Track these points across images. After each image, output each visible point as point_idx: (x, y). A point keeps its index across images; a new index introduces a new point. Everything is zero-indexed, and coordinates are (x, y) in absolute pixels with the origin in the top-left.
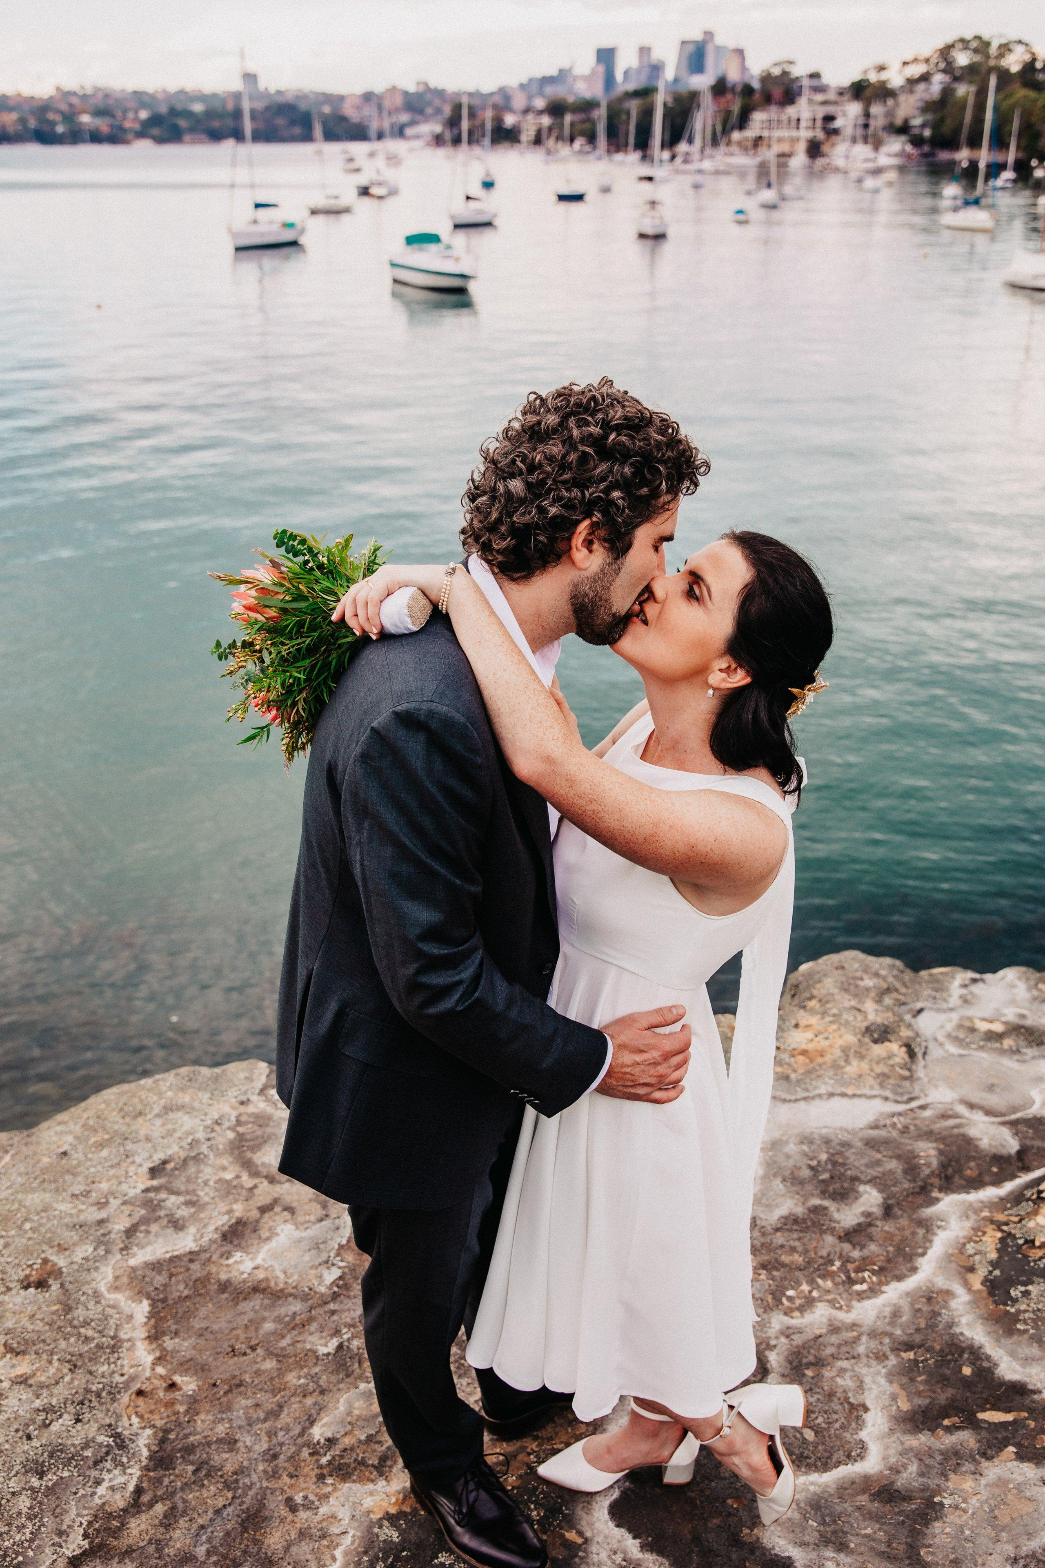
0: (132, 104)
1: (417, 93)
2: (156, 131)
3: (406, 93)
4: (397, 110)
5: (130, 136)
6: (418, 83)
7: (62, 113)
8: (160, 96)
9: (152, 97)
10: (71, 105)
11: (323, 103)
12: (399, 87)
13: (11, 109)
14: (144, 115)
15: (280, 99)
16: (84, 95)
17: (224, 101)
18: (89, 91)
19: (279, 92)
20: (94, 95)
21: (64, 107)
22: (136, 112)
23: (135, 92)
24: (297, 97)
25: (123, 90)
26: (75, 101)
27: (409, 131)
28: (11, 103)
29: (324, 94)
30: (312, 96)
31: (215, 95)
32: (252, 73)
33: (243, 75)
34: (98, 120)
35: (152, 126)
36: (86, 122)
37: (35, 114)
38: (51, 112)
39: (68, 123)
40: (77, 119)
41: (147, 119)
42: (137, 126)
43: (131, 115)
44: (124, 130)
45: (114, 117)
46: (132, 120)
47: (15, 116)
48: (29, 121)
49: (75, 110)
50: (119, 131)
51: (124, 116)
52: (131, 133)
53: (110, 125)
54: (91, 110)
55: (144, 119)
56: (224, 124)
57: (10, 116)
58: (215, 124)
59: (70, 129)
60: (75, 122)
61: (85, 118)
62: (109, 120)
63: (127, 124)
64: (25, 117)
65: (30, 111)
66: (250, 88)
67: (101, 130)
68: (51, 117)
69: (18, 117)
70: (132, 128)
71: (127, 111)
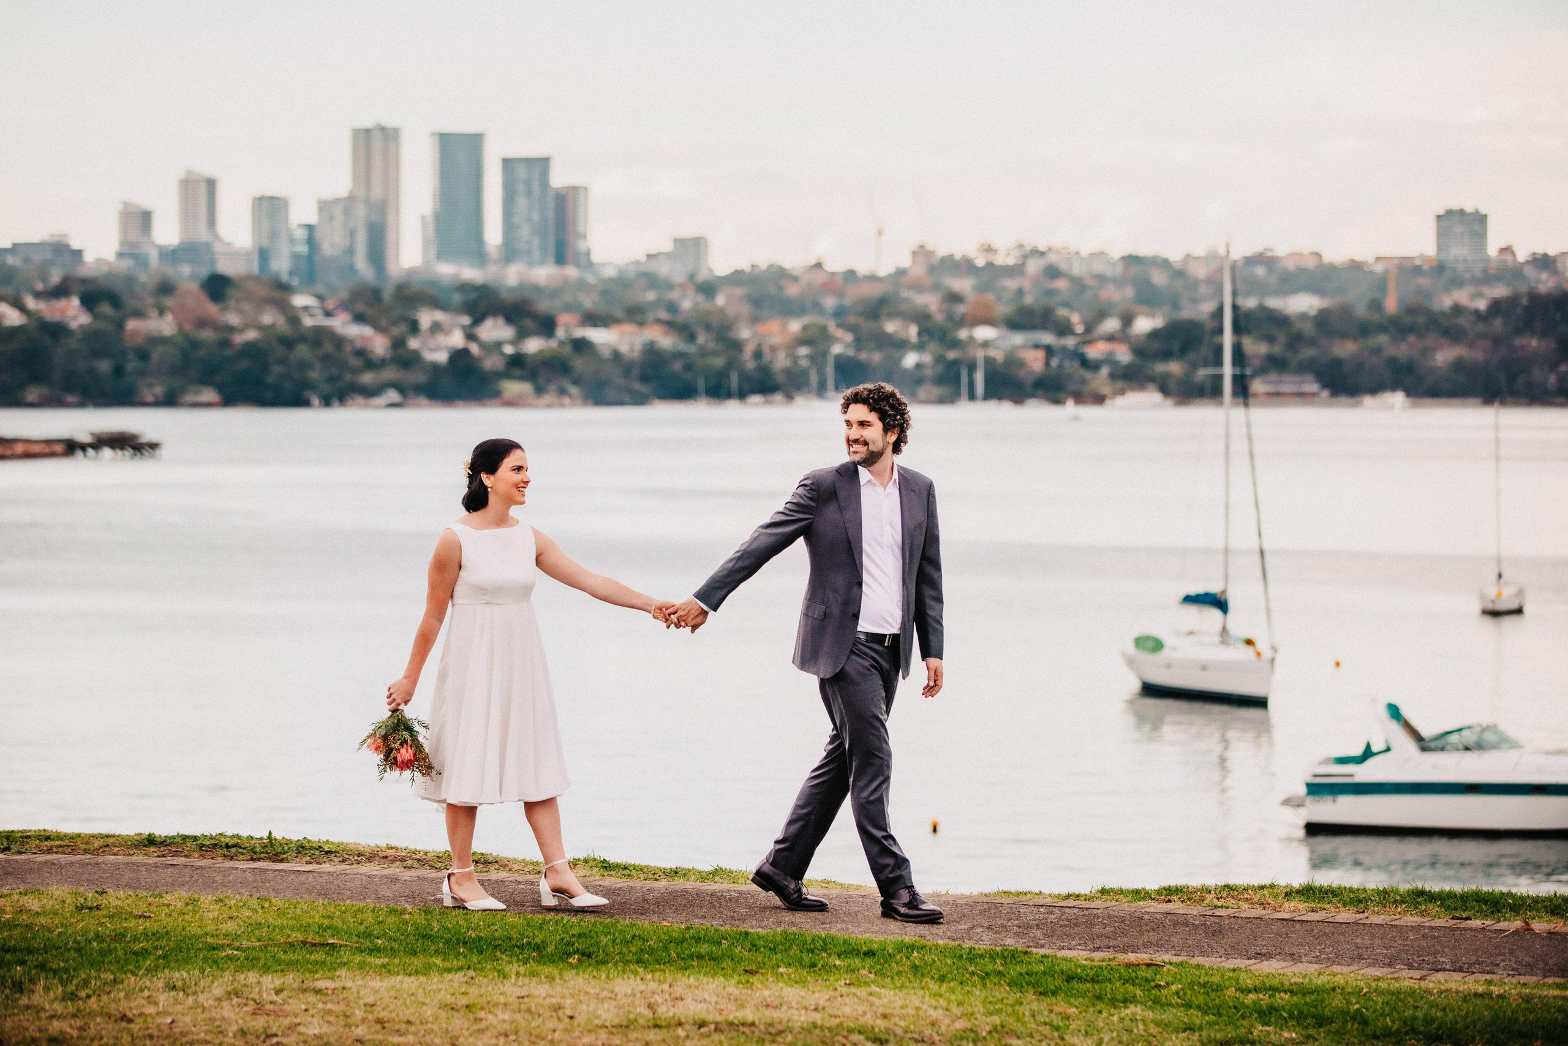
0: (1123, 295)
5: (1100, 380)
7: (921, 318)
8: (1199, 271)
9: (1178, 274)
10: (955, 298)
13: (789, 309)
14: (1144, 325)
18: (1004, 258)
19: (1543, 261)
20: (1016, 270)
21: (931, 302)
22: (1127, 320)
23: (1131, 260)
26: (963, 285)
28: (793, 291)
31: (1356, 266)
32: (1469, 209)
33: (1441, 213)
34: (1018, 339)
35: (1166, 355)
36: (986, 344)
37: (851, 319)
38: (893, 315)
39: (933, 346)
40: (963, 334)
41: (1154, 334)
42: (1124, 355)
43: (1111, 325)
44: (1086, 363)
45: (1063, 329)
46: (1111, 338)
47: (795, 326)
48: (830, 339)
49: (960, 309)
50: (1072, 367)
51: (1089, 328)
52: (1105, 371)
53: (1049, 351)
54: (1003, 309)
55: (1143, 335)
56: (1377, 351)
57: (784, 326)
58: (1346, 349)
59: (939, 359)
60: (956, 344)
61: (984, 333)
62: (1047, 338)
63: (1095, 351)
64: (823, 329)
65: (839, 313)
66: (1459, 252)
67: (1021, 364)
68: (891, 327)
69: (805, 328)
70: (1109, 360)
71: (1102, 314)
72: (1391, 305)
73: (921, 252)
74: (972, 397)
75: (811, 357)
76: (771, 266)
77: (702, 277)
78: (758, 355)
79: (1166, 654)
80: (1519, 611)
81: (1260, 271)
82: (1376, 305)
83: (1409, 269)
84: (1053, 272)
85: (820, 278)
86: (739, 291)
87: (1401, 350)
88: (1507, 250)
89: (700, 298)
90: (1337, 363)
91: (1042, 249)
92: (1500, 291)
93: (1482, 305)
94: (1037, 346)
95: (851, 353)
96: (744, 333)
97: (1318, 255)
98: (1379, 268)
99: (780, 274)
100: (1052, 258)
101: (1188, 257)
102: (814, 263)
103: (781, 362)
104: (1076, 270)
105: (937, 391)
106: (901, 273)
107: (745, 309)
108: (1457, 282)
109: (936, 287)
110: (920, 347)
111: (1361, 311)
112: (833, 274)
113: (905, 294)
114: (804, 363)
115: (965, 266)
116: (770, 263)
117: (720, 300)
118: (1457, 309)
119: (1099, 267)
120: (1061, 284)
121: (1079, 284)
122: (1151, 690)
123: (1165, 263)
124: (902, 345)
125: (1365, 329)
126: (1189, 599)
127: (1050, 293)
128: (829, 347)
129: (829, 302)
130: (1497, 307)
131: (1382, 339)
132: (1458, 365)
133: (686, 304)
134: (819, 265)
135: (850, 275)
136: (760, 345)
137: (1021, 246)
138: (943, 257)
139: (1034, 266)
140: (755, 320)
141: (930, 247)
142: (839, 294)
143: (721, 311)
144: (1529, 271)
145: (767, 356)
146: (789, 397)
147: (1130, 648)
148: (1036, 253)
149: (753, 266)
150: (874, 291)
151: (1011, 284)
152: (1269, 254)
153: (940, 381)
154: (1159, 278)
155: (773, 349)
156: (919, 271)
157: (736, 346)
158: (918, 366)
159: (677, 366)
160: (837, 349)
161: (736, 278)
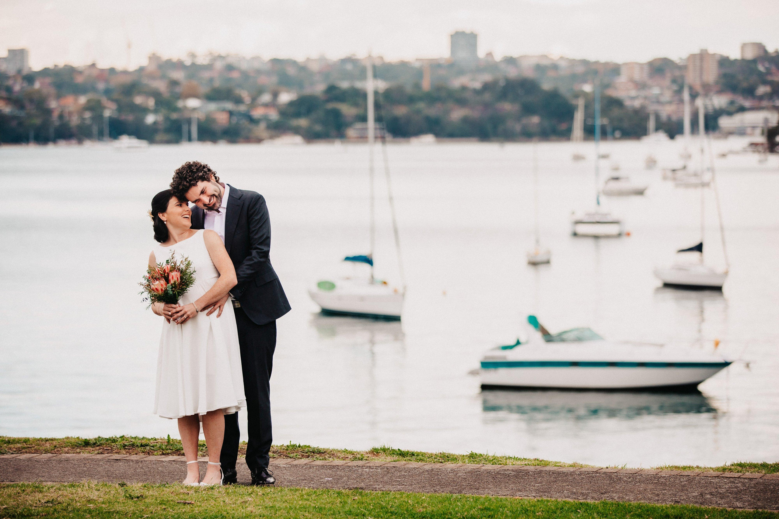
0: (271, 81)
1: (743, 61)
2: (303, 122)
3: (724, 62)
4: (707, 89)
5: (261, 129)
6: (744, 46)
7: (156, 94)
8: (315, 67)
9: (302, 68)
10: (174, 83)
11: (583, 78)
12: (711, 51)
13: (78, 90)
14: (285, 98)
15: (512, 73)
16: (193, 64)
17: (419, 73)
18: (202, 60)
19: (510, 61)
20: (209, 67)
21: (161, 86)
22: (275, 95)
23: (275, 61)
24: (539, 68)
25: (256, 58)
26: (178, 75)
27: (725, 122)
28: (80, 80)
29: (585, 62)
30: (563, 64)
31: (404, 65)
32: (468, 31)
33: (453, 33)
34: (212, 106)
35: (298, 115)
36: (194, 109)
37: (115, 96)
38: (140, 93)
39: (164, 111)
40: (180, 104)
41: (291, 104)
42: (274, 115)
43: (266, 98)
44: (253, 121)
45: (238, 101)
46: (266, 105)
47: (82, 100)
48: (104, 108)
49: (178, 90)
50: (244, 122)
51: (254, 99)
52: (263, 125)
53: (231, 113)
54: (204, 90)
55: (285, 105)
56: (418, 112)
57: (76, 100)
58: (401, 111)
59: (167, 119)
60: (176, 109)
61: (192, 103)
62: (229, 106)
63: (258, 113)
64: (99, 102)
65: (107, 92)
66: (463, 55)
67: (213, 121)
68: (139, 100)
69: (89, 101)
70: (265, 118)
71: (260, 91)
72: (426, 85)
73: (154, 58)
74: (190, 139)
75: (93, 118)
76: (66, 66)
77: (25, 72)
78: (61, 116)
79: (337, 292)
80: (548, 262)
81: (349, 67)
82: (417, 86)
83: (435, 65)
84: (230, 68)
85: (94, 72)
86: (48, 80)
87: (433, 111)
88: (490, 54)
89: (25, 85)
90: (395, 120)
91: (223, 54)
92: (487, 77)
93: (477, 85)
94: (224, 110)
95: (115, 115)
96: (53, 104)
97: (381, 58)
98: (417, 65)
99: (71, 71)
100: (230, 60)
101: (308, 59)
102: (92, 63)
103: (75, 121)
104: (244, 66)
105: (166, 137)
106: (141, 69)
107: (52, 91)
108: (461, 72)
109: (163, 77)
110: (155, 111)
111: (409, 89)
112: (102, 70)
113: (145, 81)
114: (88, 122)
115: (179, 65)
116: (65, 64)
117: (37, 85)
118: (464, 88)
119: (256, 65)
120: (235, 75)
121: (245, 75)
122: (328, 313)
123: (294, 63)
124: (145, 110)
125: (411, 100)
126: (347, 259)
127: (229, 80)
128: (102, 112)
129: (101, 86)
130: (486, 87)
131: (421, 105)
132: (465, 120)
133: (17, 88)
134: (93, 65)
135: (112, 71)
136: (62, 112)
137: (211, 54)
138: (167, 60)
139: (219, 65)
140: (59, 97)
141: (159, 54)
142: (106, 81)
143: (39, 91)
144: (503, 66)
145: (67, 118)
146: (80, 141)
147: (314, 288)
148: (220, 57)
149: (56, 66)
150: (127, 80)
151: (206, 75)
152: (354, 58)
153: (168, 130)
154: (291, 71)
155: (70, 113)
156: (152, 68)
157: (48, 112)
158: (155, 123)
159: (14, 124)
160: (107, 113)
161: (45, 72)
